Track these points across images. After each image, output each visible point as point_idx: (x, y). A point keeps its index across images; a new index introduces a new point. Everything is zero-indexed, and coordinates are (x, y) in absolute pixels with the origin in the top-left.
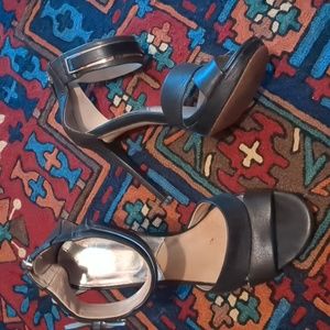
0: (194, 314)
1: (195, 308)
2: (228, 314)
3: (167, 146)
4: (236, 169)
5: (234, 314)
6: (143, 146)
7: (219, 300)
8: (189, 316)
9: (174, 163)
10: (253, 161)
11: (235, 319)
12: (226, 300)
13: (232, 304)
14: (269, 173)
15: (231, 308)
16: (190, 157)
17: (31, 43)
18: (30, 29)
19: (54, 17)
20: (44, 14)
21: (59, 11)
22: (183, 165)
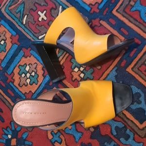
0: (13, 81)
1: (14, 78)
2: (26, 81)
4: (35, 22)
5: (28, 81)
7: (23, 75)
8: (11, 81)
9: (12, 18)
10: (43, 19)
11: (28, 83)
12: (26, 75)
13: (28, 77)
15: (28, 78)
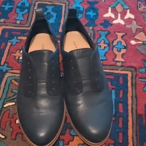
3: (11, 82)
6: (7, 71)
14: (17, 134)
16: (10, 95)
17: (32, 6)
18: (39, 4)
19: (48, 11)
20: (47, 7)
21: (52, 13)
22: (5, 93)
